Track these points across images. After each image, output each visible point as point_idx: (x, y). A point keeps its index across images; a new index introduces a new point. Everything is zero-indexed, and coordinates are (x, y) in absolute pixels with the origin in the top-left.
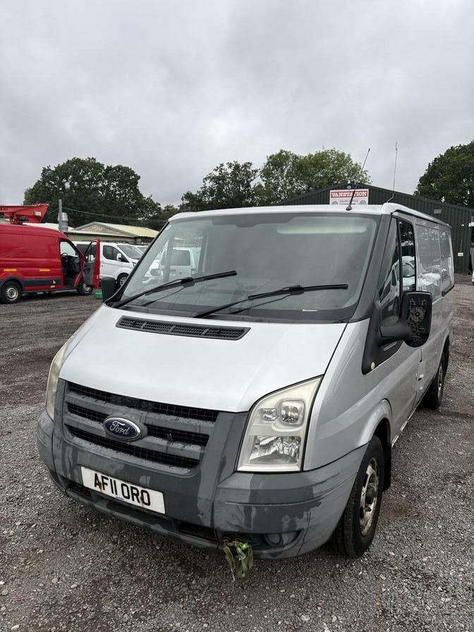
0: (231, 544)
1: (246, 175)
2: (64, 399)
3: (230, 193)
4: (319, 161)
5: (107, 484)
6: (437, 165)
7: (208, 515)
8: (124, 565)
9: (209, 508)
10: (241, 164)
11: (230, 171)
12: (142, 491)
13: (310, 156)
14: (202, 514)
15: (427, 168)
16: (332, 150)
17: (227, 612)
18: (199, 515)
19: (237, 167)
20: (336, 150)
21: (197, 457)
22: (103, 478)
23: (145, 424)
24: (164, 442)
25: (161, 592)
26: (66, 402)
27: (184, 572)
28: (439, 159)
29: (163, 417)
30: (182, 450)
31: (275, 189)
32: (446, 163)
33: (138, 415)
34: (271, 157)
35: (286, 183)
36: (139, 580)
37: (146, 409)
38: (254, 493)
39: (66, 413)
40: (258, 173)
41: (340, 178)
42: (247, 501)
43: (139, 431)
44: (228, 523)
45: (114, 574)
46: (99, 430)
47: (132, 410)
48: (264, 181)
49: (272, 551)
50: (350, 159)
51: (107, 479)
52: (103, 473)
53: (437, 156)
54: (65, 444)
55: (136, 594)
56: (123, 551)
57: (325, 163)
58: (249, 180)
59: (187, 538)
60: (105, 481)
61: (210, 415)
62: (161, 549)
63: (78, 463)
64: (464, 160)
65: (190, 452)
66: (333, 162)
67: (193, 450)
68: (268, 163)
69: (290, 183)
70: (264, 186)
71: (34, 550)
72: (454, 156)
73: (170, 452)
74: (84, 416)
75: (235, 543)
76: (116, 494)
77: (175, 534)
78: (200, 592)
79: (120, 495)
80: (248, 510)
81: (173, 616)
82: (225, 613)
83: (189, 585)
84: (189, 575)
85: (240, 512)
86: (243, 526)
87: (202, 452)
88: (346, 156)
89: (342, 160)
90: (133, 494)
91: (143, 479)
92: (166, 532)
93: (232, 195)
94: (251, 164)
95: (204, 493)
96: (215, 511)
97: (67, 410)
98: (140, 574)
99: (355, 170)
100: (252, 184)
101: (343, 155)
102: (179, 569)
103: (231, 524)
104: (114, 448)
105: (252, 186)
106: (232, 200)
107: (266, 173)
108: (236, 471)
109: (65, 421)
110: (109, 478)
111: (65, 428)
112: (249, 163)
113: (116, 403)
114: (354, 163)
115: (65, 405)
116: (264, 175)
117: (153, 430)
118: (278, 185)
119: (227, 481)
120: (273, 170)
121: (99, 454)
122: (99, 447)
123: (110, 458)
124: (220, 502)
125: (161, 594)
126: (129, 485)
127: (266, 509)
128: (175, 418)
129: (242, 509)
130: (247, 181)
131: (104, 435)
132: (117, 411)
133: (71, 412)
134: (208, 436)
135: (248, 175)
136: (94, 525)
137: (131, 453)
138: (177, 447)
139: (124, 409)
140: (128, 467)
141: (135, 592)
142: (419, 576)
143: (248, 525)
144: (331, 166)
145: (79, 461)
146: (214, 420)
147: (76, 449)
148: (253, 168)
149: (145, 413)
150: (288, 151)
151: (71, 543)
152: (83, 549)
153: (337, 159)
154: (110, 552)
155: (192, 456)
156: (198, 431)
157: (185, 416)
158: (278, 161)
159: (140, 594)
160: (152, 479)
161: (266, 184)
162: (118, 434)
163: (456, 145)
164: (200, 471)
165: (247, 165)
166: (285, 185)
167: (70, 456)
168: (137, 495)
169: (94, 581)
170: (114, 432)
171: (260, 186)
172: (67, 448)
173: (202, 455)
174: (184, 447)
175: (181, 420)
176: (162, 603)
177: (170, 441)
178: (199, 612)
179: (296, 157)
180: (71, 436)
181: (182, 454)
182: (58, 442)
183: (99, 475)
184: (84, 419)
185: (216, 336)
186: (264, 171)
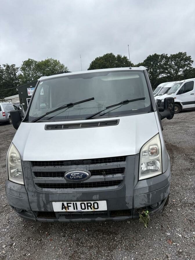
0: (142, 213)
1: (13, 70)
2: (31, 171)
3: (7, 78)
4: (46, 63)
5: (70, 206)
6: (93, 64)
7: (131, 203)
8: (78, 244)
9: (132, 200)
10: (10, 65)
11: (4, 68)
12: (94, 204)
13: (42, 61)
14: (128, 204)
15: (90, 65)
16: (51, 59)
17: (140, 244)
18: (126, 205)
19: (8, 66)
20: (53, 59)
21: (122, 179)
22: (67, 204)
23: (89, 171)
24: (102, 177)
25: (106, 248)
26: (33, 172)
27: (108, 236)
28: (94, 62)
29: (98, 165)
30: (113, 177)
31: (29, 76)
32: (97, 63)
33: (85, 168)
34: (24, 62)
35: (33, 73)
36: (91, 247)
37: (87, 164)
38: (150, 187)
39: (34, 178)
40: (19, 69)
41: (56, 70)
42: (148, 191)
43: (88, 174)
44: (140, 204)
45: (77, 249)
46: (61, 180)
47: (79, 166)
48: (22, 72)
49: (155, 211)
50: (59, 62)
51: (71, 203)
52: (67, 201)
53: (93, 61)
54: (38, 194)
55: (95, 253)
56: (71, 238)
57: (49, 64)
58: (15, 72)
59: (116, 218)
60: (69, 205)
61: (123, 159)
62: (88, 231)
63: (50, 201)
64: (102, 62)
65: (117, 177)
66: (52, 64)
67: (118, 176)
68: (24, 64)
69: (35, 73)
70: (23, 75)
71: (25, 255)
72: (99, 61)
73: (106, 180)
74: (48, 176)
75: (144, 212)
76: (77, 209)
77: (109, 218)
78: (122, 241)
79: (79, 209)
80: (148, 195)
81: (121, 255)
82: (139, 245)
83: (115, 240)
84: (111, 236)
85: (145, 197)
86: (147, 203)
87: (124, 176)
88: (58, 61)
89: (56, 63)
90: (88, 206)
91: (94, 197)
92: (104, 219)
93: (8, 79)
94: (15, 65)
95: (128, 194)
96: (135, 200)
97: (34, 176)
98: (89, 244)
99: (62, 67)
100: (17, 74)
101: (56, 61)
102: (104, 235)
103: (141, 204)
104: (71, 188)
105: (17, 75)
106: (8, 81)
107: (23, 69)
108: (138, 180)
109: (35, 182)
110: (72, 203)
111: (36, 185)
112: (14, 65)
113: (68, 165)
114: (61, 64)
115: (33, 174)
116: (23, 70)
117: (94, 173)
118: (30, 74)
119: (137, 185)
120: (26, 67)
121: (63, 192)
122: (61, 189)
123: (72, 192)
124: (136, 196)
125: (106, 249)
126: (85, 203)
127: (155, 193)
128: (105, 164)
129: (146, 196)
130: (14, 73)
131: (65, 182)
132: (71, 168)
133: (37, 176)
134: (124, 168)
135: (14, 70)
136: (47, 233)
137: (83, 187)
138: (110, 177)
139: (74, 166)
140: (84, 194)
141: (94, 253)
142: (189, 205)
143: (149, 202)
144: (52, 66)
145: (50, 199)
146: (124, 160)
147: (47, 195)
148: (16, 67)
149: (88, 166)
150: (32, 59)
151: (42, 245)
152: (51, 245)
153: (54, 63)
154: (66, 241)
155: (119, 179)
156: (119, 167)
157: (110, 162)
158: (28, 64)
159: (97, 253)
160: (100, 196)
161: (24, 74)
162: (76, 179)
163: (98, 57)
164: (125, 184)
165: (13, 66)
166: (33, 74)
167: (44, 199)
168: (90, 206)
169: (70, 257)
170: (73, 179)
171: (21, 75)
172: (41, 195)
173: (124, 177)
174: (113, 176)
175: (108, 164)
176: (110, 252)
177: (104, 175)
178: (129, 249)
179: (36, 62)
180: (41, 189)
181: (113, 179)
182: (33, 194)
183: (65, 203)
184: (48, 178)
185: (106, 125)
186: (22, 68)
